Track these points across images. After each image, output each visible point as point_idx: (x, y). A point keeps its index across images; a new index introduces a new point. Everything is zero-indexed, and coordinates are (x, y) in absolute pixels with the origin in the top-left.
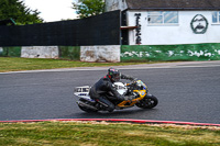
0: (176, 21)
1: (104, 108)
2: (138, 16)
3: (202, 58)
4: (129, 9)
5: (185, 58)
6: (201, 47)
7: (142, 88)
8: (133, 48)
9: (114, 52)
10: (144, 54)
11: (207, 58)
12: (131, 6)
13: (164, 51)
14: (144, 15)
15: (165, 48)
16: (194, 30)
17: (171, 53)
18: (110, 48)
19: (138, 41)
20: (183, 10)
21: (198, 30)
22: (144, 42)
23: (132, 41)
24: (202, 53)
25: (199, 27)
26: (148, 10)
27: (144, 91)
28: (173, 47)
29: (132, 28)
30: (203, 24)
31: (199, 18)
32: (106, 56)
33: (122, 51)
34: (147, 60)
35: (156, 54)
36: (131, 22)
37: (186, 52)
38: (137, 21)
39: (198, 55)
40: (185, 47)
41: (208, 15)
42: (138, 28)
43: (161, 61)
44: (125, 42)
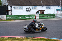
0: (22, 9)
1: (32, 31)
2: (11, 7)
3: (29, 19)
4: (8, 5)
5: (24, 19)
6: (29, 16)
7: (43, 25)
8: (10, 16)
9: (4, 17)
10: (13, 18)
11: (30, 19)
12: (9, 4)
13: (19, 17)
14: (13, 7)
15: (19, 16)
16: (27, 11)
17: (21, 17)
18: (3, 16)
19: (11, 14)
20: (24, 5)
21: (28, 11)
22: (13, 14)
23: (10, 14)
24: (29, 17)
25: (28, 10)
26: (14, 5)
27: (43, 26)
28: (21, 16)
29: (10, 10)
30: (29, 9)
31: (28, 8)
32: (2, 18)
33: (7, 17)
34: (14, 19)
35: (17, 18)
36: (9, 9)
37: (25, 17)
38: (11, 8)
39: (28, 18)
40: (25, 16)
41: (31, 7)
42: (11, 10)
43: (18, 20)
44: (8, 14)
